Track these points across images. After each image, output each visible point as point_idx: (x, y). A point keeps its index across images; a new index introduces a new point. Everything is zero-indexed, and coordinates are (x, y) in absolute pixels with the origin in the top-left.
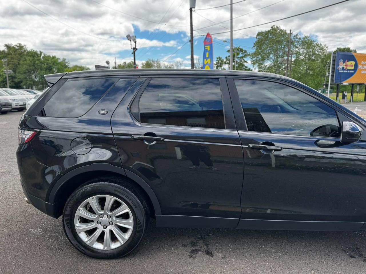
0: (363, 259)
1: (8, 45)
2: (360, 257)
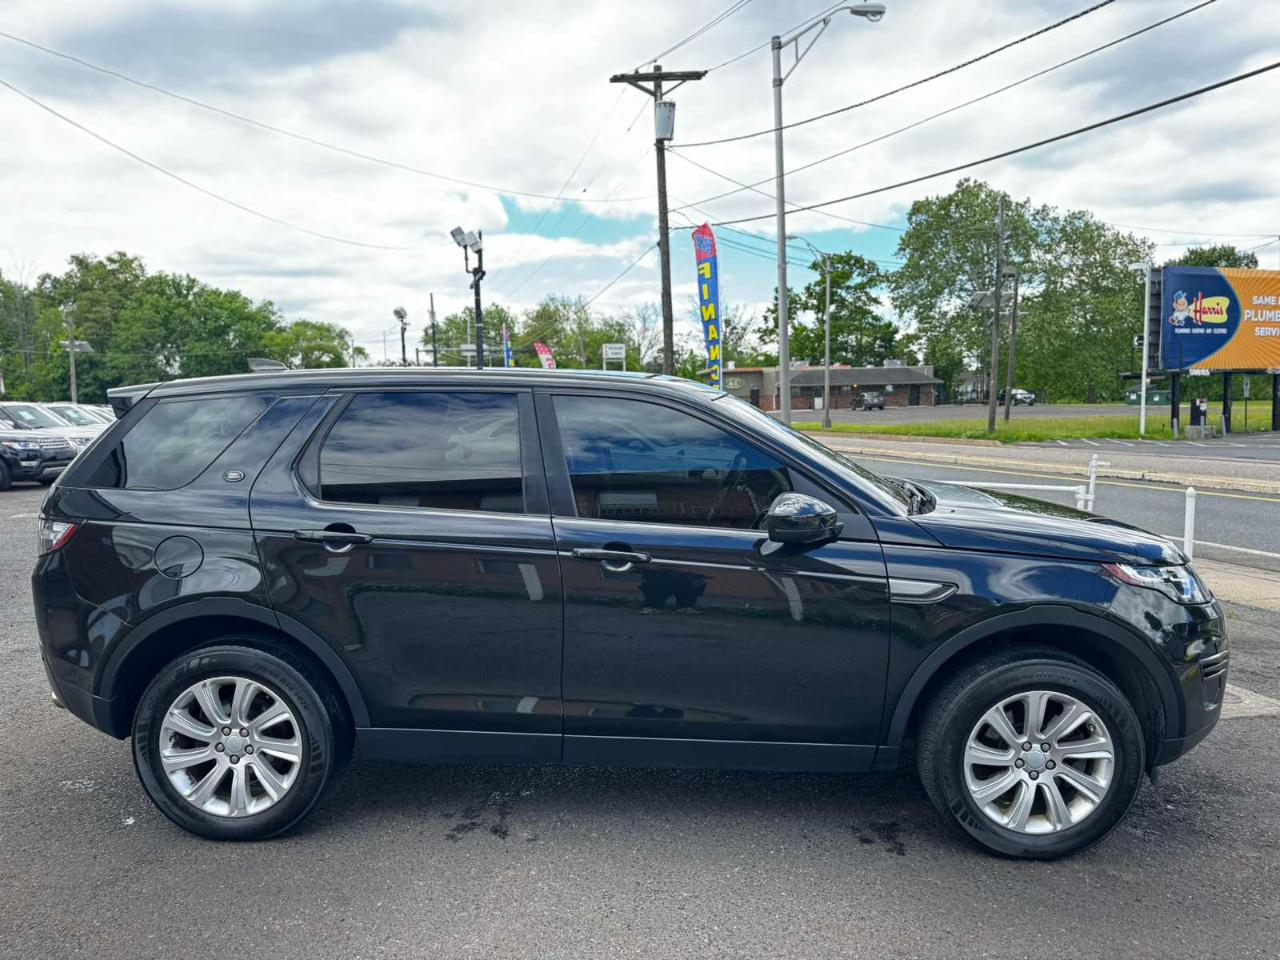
1: (81, 257)
2: (884, 842)
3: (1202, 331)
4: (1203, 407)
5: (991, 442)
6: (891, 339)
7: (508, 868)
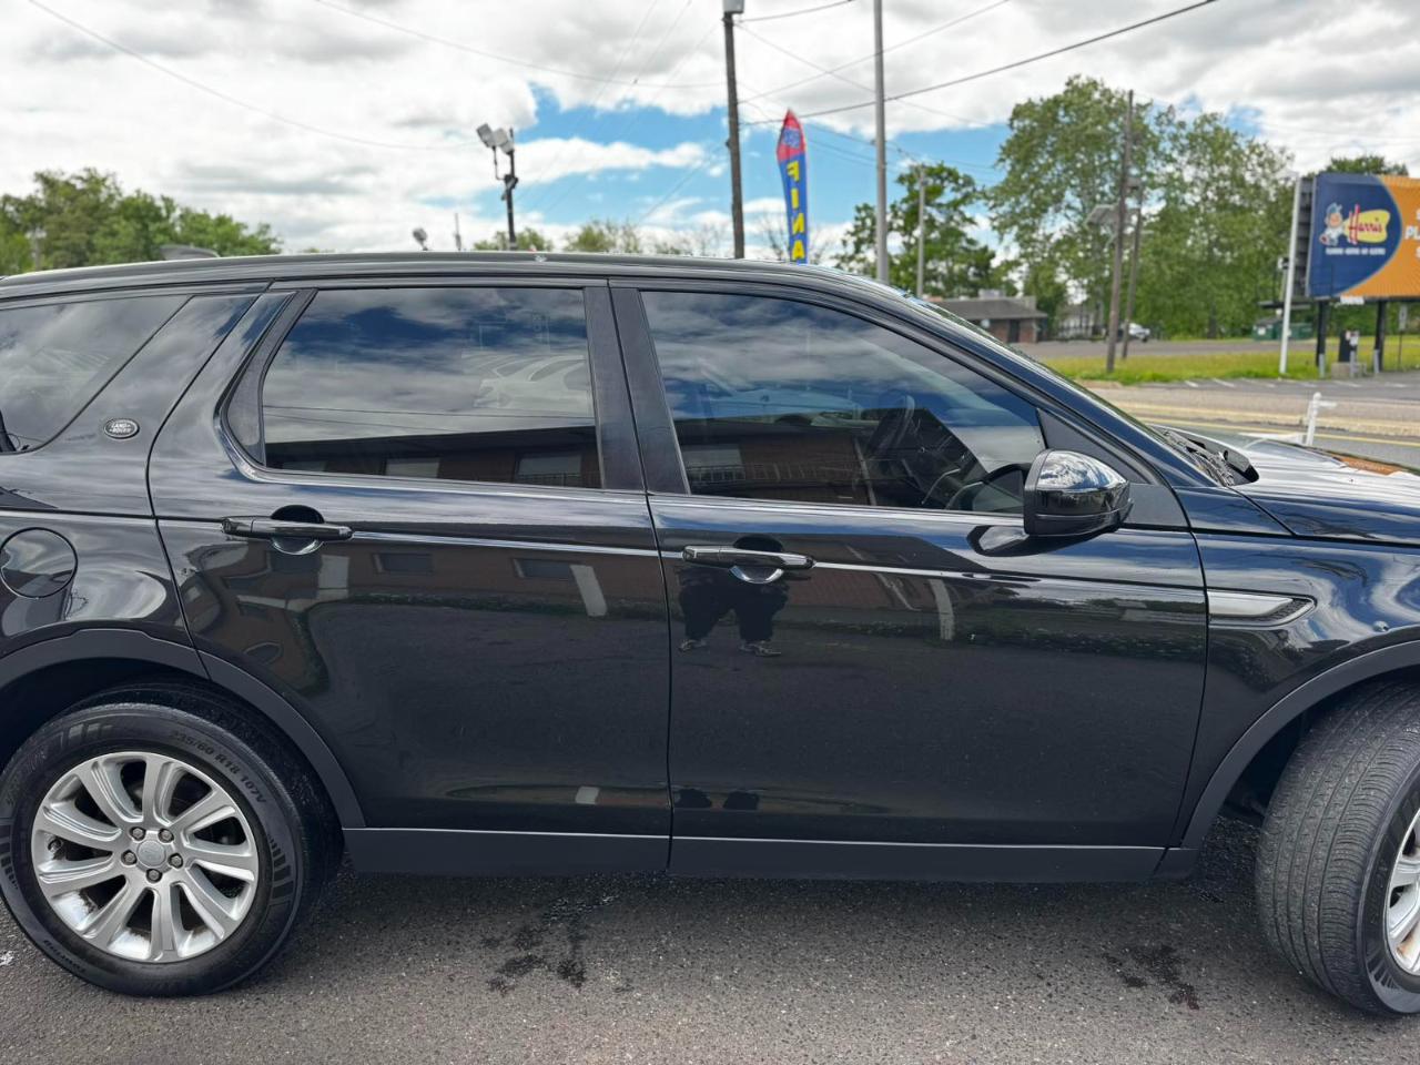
0: (1171, 992)
1: (46, 174)
2: (1162, 984)
3: (1356, 251)
4: (1354, 341)
5: (1109, 384)
6: (987, 266)
7: (588, 1047)
